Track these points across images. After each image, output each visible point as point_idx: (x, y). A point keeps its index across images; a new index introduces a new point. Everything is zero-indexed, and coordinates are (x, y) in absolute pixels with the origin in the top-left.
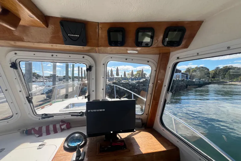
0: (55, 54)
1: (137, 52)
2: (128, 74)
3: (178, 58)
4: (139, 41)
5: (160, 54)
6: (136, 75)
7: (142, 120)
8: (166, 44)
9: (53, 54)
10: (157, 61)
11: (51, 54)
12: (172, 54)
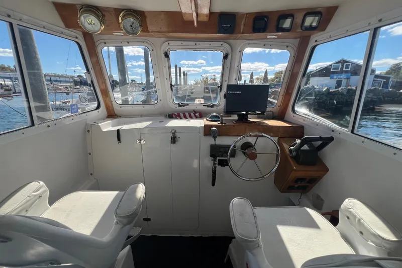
0: (198, 43)
1: (276, 37)
2: (257, 79)
3: (316, 41)
4: (280, 26)
5: (300, 38)
6: (273, 80)
7: (272, 112)
8: (303, 28)
9: (196, 42)
10: (297, 46)
11: (195, 42)
12: (312, 37)
